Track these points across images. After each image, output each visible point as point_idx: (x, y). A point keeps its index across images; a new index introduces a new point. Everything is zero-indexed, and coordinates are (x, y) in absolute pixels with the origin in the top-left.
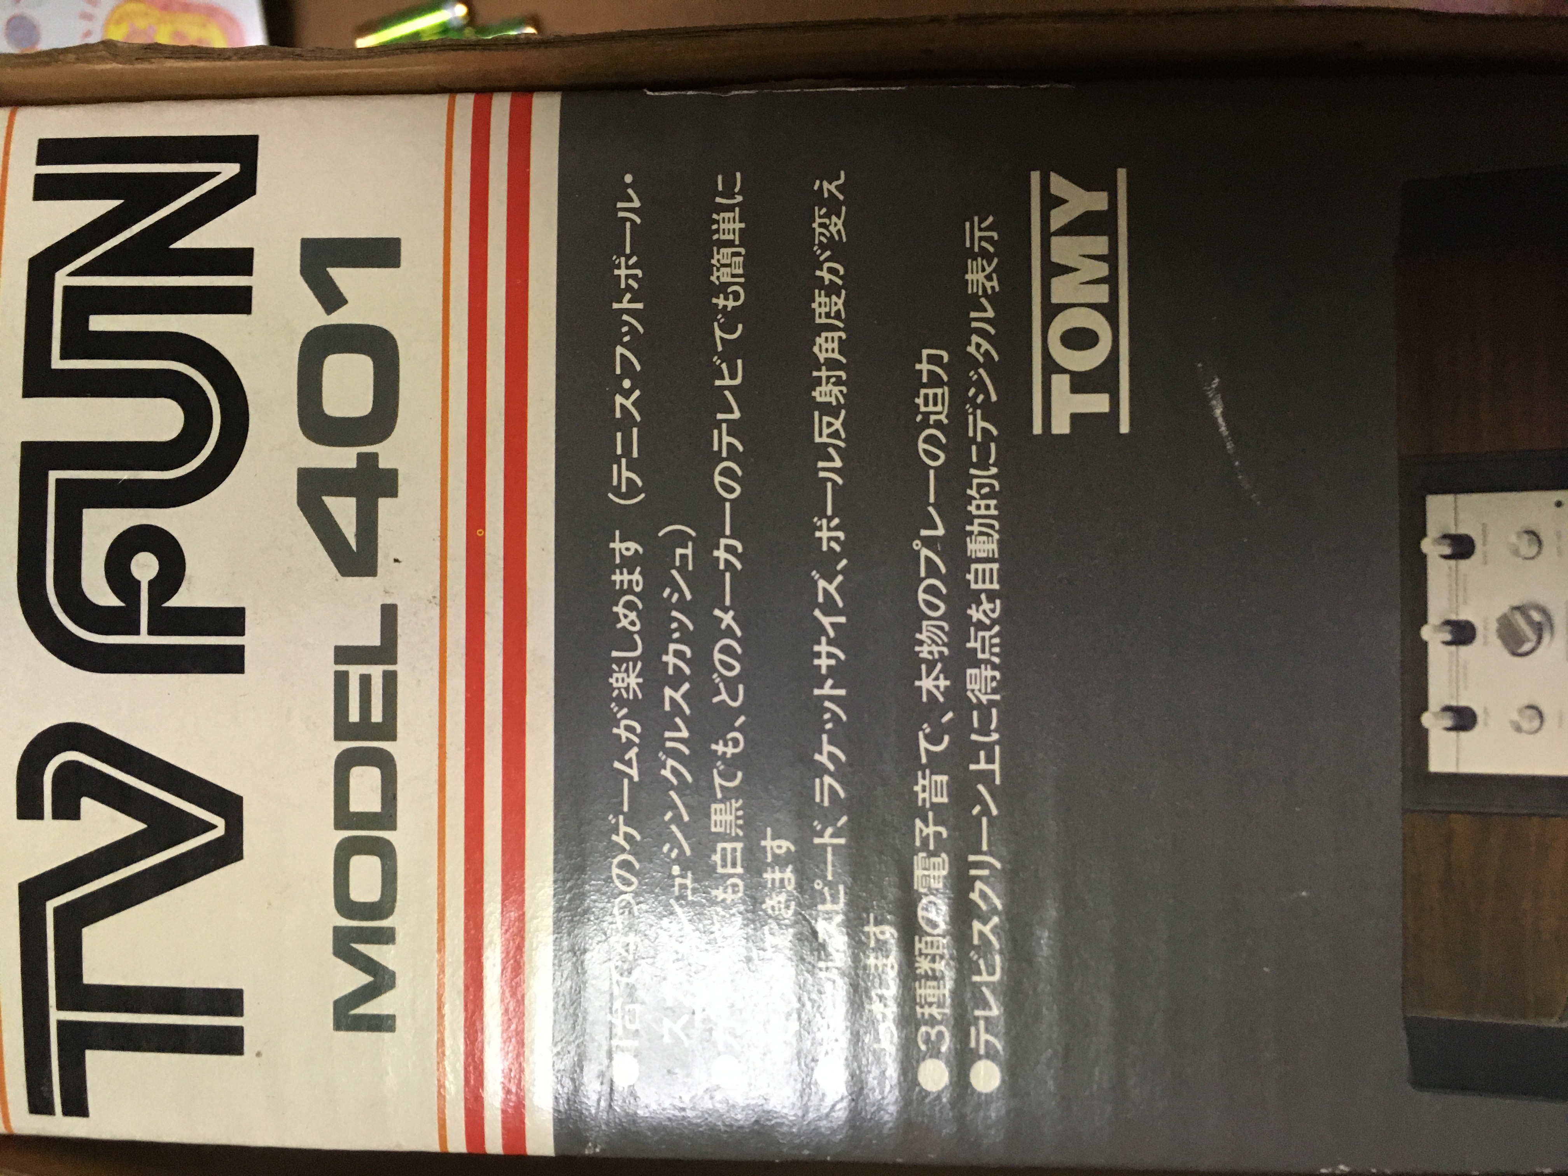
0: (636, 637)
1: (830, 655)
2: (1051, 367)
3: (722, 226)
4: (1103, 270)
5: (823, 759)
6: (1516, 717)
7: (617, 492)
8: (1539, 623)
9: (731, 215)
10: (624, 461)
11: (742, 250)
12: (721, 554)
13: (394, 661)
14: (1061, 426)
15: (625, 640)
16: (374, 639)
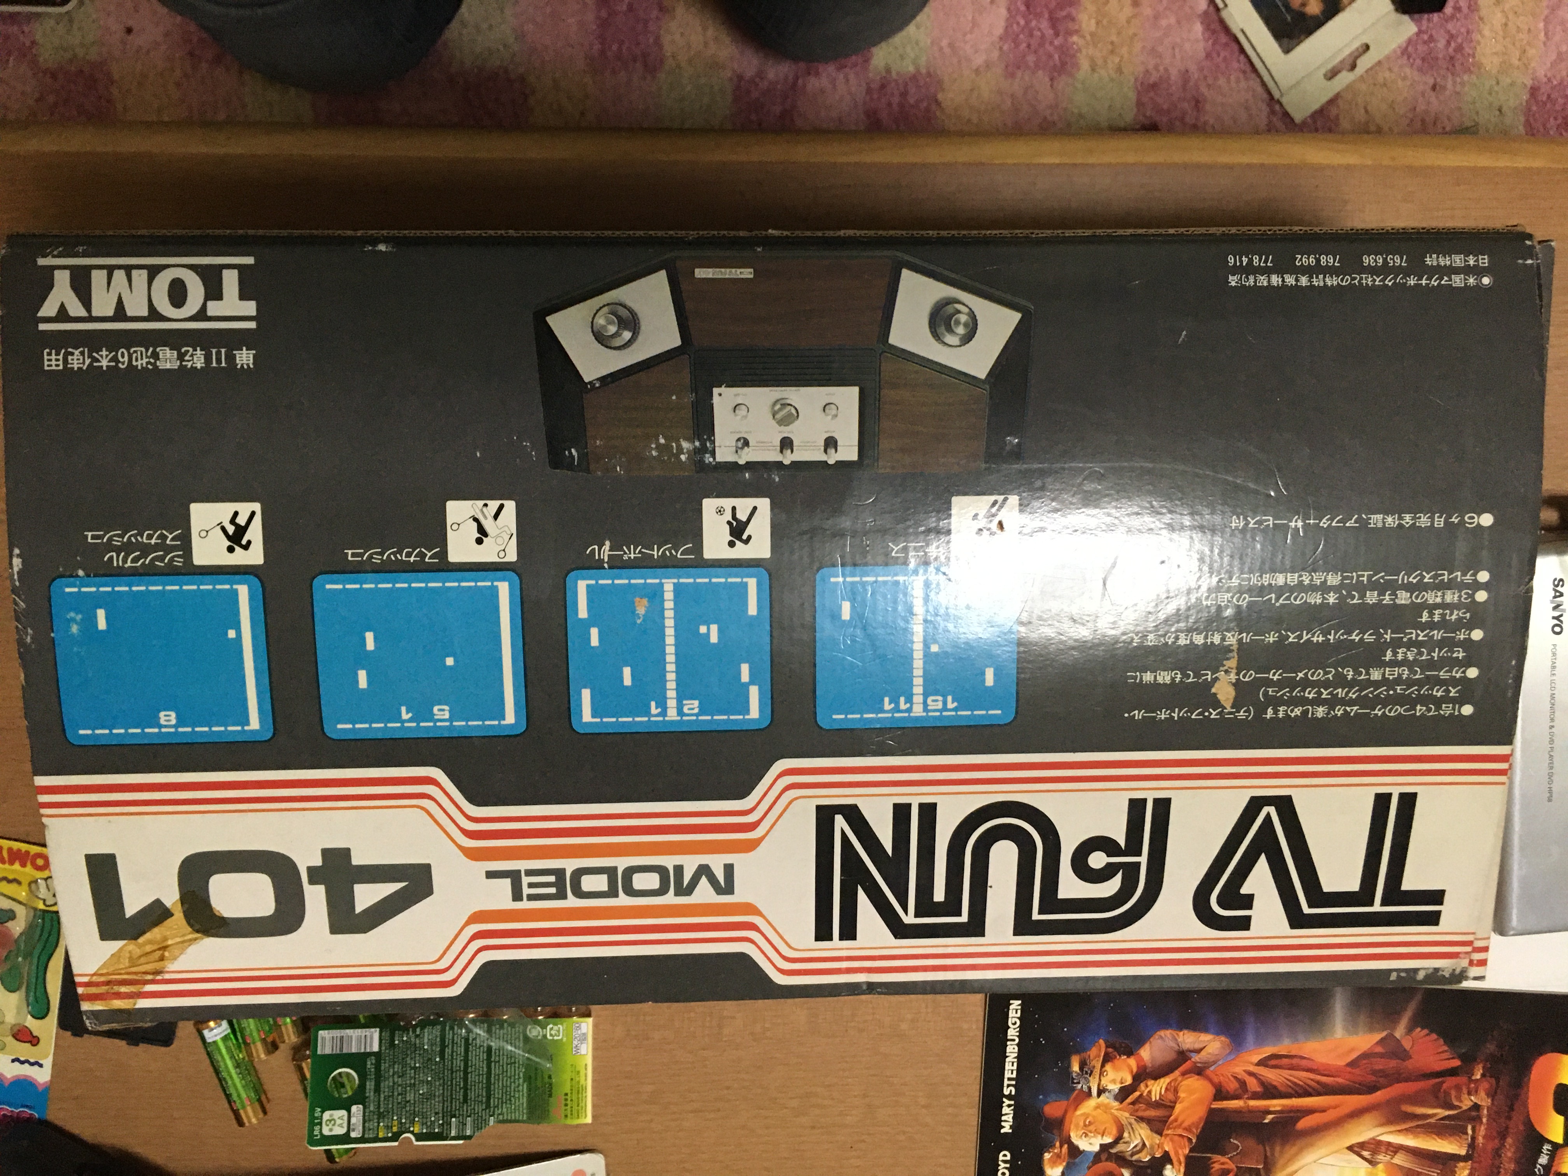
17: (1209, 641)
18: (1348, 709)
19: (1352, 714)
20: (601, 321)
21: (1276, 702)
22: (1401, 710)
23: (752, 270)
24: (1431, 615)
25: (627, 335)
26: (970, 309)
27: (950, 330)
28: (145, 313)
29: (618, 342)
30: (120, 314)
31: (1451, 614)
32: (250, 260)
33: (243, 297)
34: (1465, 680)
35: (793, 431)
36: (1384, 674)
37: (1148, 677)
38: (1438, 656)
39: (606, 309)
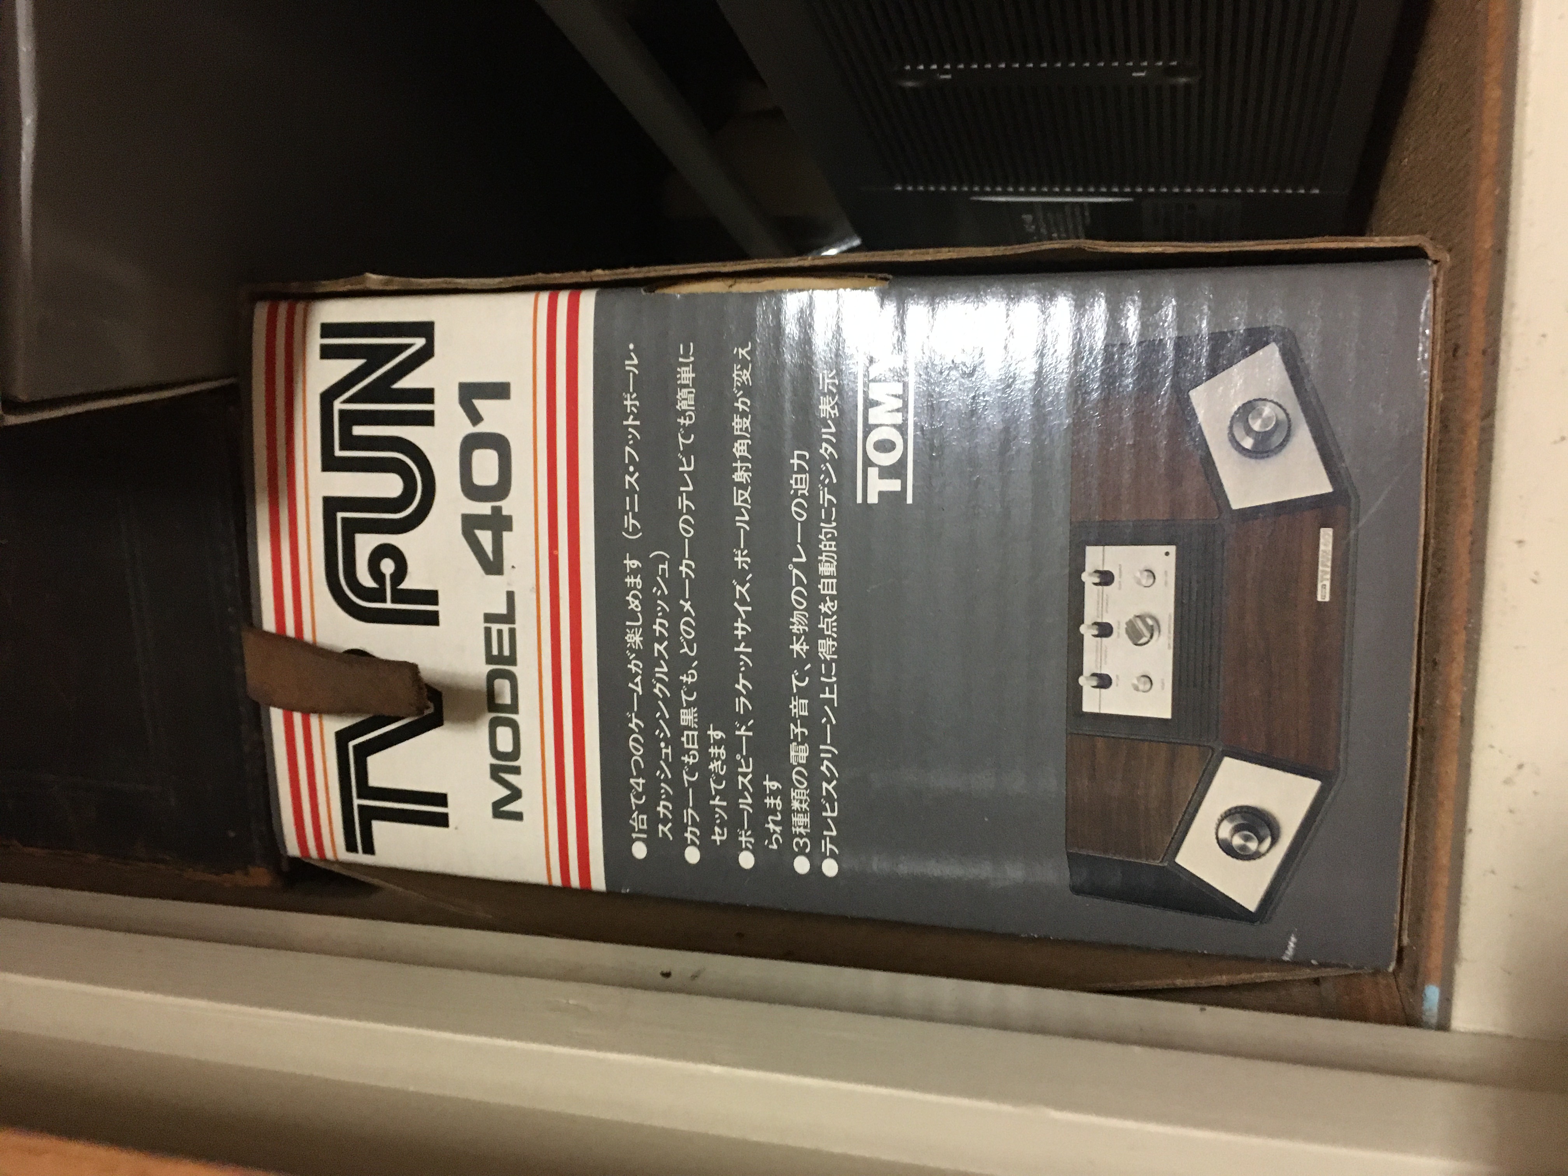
0: (639, 614)
1: (743, 629)
2: (868, 463)
3: (683, 376)
4: (899, 403)
5: (739, 687)
6: (1135, 682)
7: (628, 532)
8: (1152, 626)
9: (687, 369)
10: (630, 514)
11: (694, 390)
12: (683, 569)
13: (513, 622)
14: (873, 499)
15: (633, 617)
16: (503, 610)
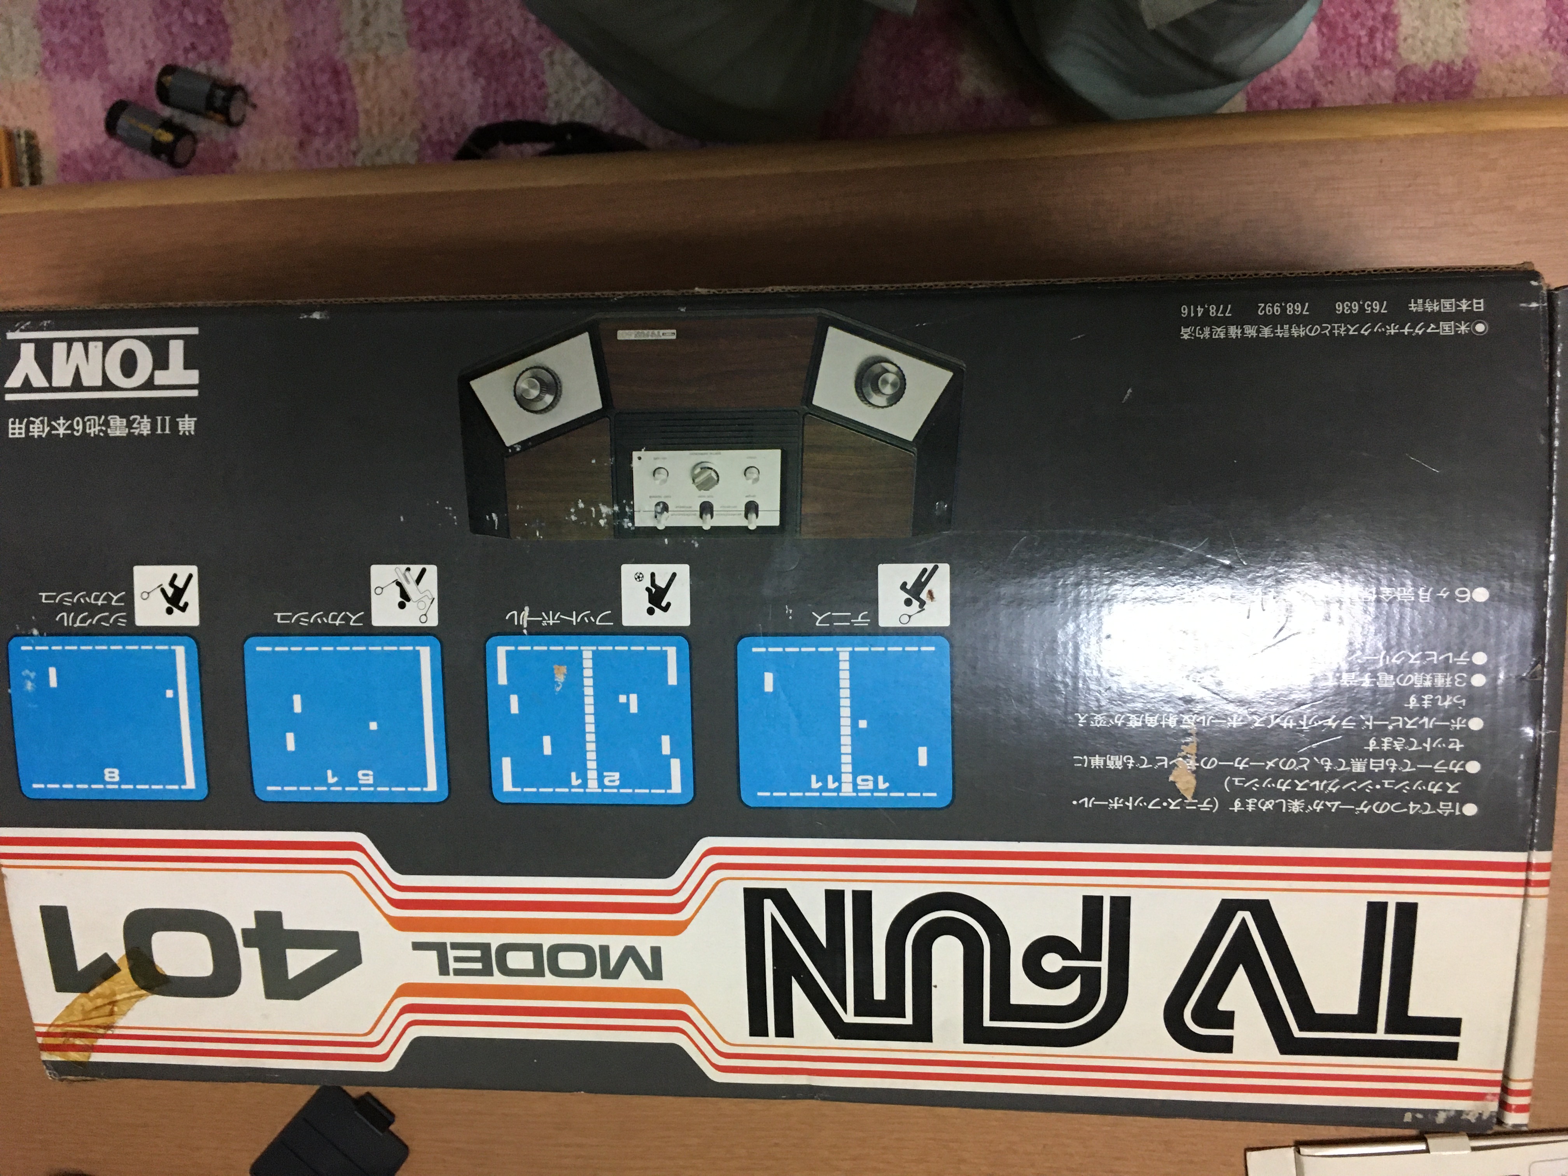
17: (1163, 723)
18: (1328, 804)
19: (1333, 810)
20: (523, 385)
21: (1244, 794)
22: (1392, 808)
23: (675, 331)
24: (1420, 700)
25: (549, 399)
26: (899, 368)
27: (877, 391)
28: (99, 383)
29: (540, 406)
30: (77, 384)
31: (1444, 700)
32: (194, 331)
33: (187, 366)
34: (1464, 773)
35: (713, 496)
36: (1368, 766)
37: (1097, 761)
38: (1432, 748)
39: (528, 374)
